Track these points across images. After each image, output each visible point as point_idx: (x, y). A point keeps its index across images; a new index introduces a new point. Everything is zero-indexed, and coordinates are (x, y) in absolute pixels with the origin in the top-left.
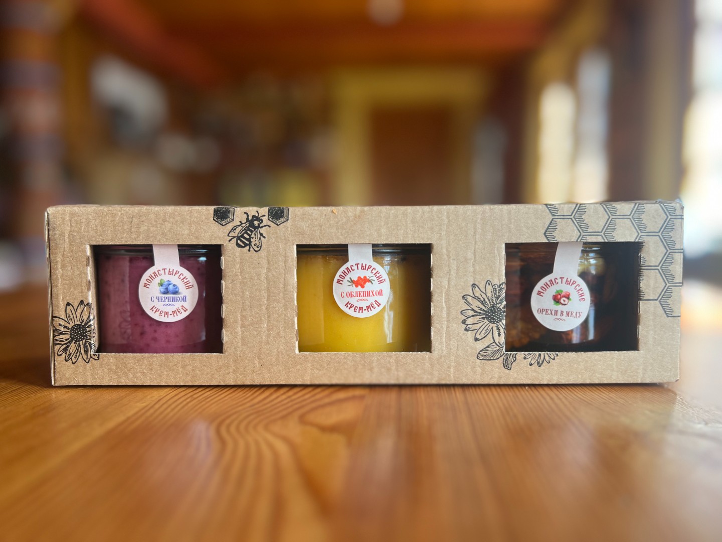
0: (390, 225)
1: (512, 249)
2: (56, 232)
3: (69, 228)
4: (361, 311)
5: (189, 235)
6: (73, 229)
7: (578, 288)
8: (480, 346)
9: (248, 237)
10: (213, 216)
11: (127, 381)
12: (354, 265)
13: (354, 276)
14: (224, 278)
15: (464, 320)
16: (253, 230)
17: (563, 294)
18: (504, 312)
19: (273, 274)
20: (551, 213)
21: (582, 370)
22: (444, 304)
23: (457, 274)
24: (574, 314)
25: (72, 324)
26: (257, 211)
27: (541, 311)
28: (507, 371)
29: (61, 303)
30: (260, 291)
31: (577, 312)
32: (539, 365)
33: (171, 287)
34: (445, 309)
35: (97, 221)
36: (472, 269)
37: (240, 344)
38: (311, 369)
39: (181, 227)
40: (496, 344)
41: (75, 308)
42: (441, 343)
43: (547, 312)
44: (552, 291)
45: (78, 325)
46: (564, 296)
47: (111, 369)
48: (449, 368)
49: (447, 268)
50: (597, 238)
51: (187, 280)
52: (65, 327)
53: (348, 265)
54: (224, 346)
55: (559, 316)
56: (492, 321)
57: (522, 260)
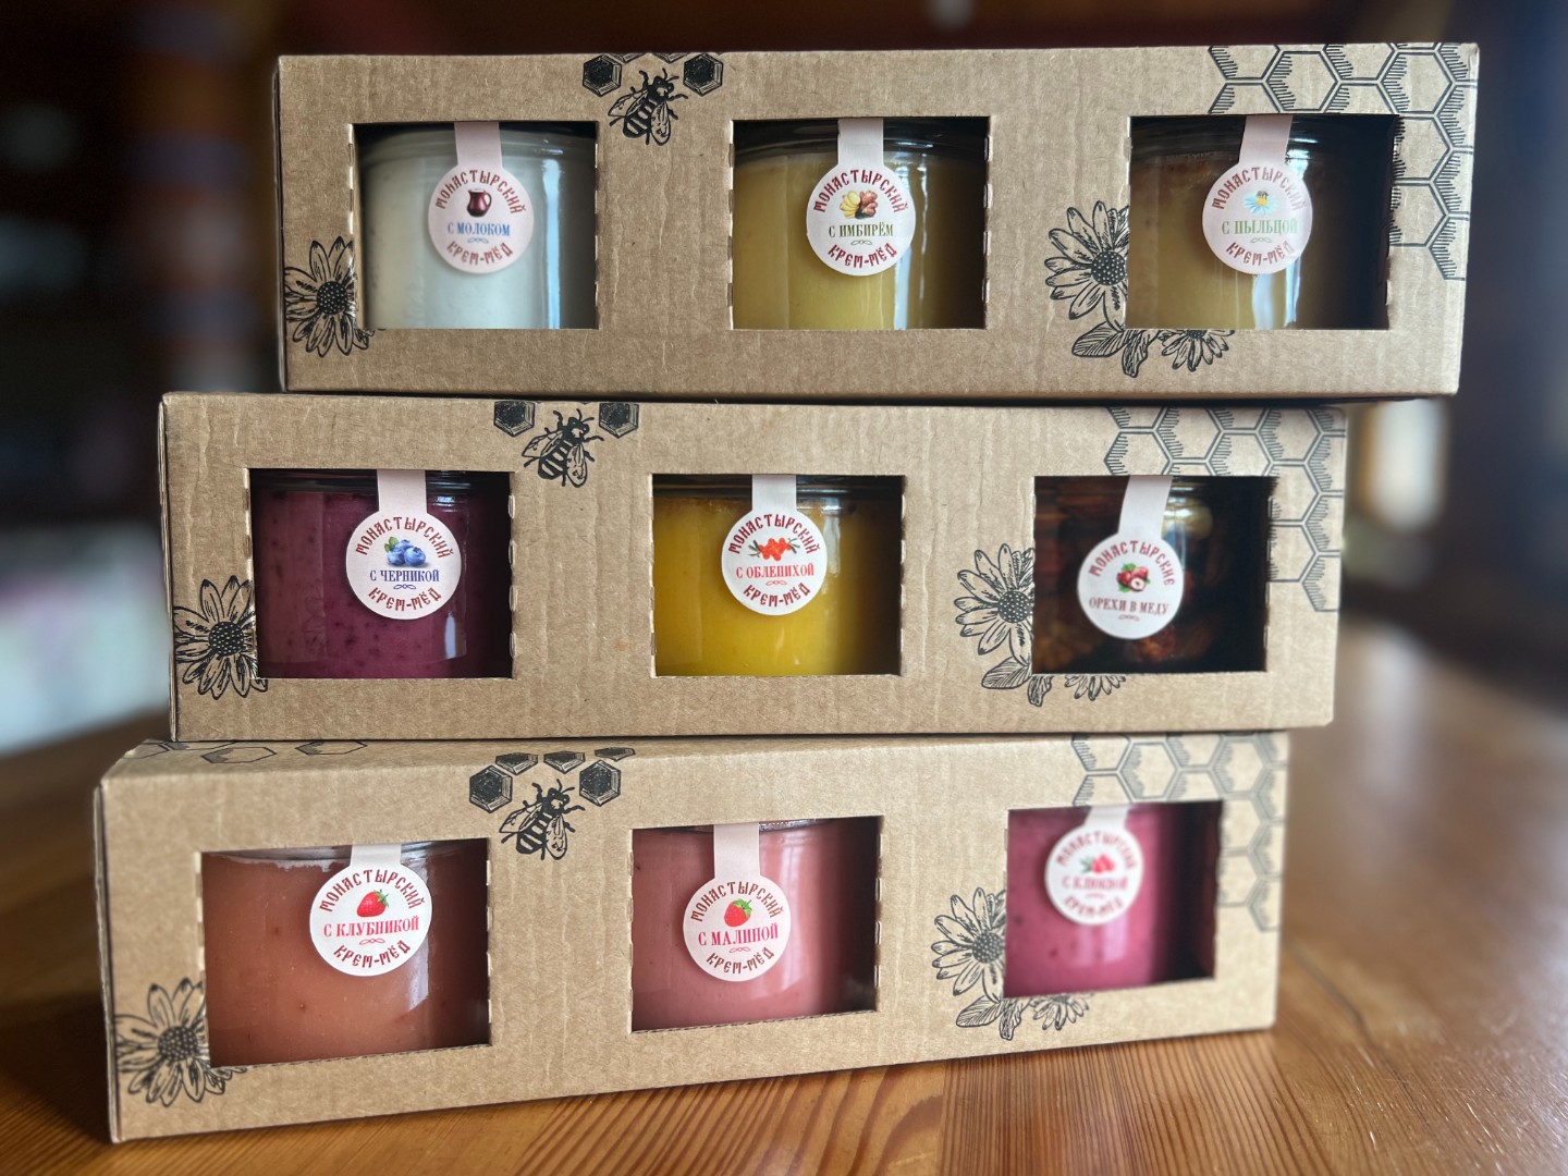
0: (827, 440)
1: (1048, 488)
2: (182, 443)
3: (207, 436)
4: (773, 603)
5: (447, 452)
6: (215, 436)
7: (1162, 561)
8: (987, 663)
9: (560, 458)
10: (492, 416)
11: (323, 732)
12: (762, 517)
13: (762, 537)
14: (514, 536)
15: (960, 616)
16: (571, 445)
17: (1136, 571)
18: (1030, 601)
19: (608, 530)
20: (1118, 423)
21: (1166, 706)
22: (924, 588)
23: (949, 531)
24: (1155, 608)
25: (213, 622)
26: (578, 410)
27: (1097, 602)
28: (1035, 709)
29: (191, 580)
30: (584, 561)
31: (1159, 605)
32: (1092, 697)
33: (410, 553)
34: (927, 596)
35: (264, 421)
36: (975, 524)
37: (544, 661)
38: (679, 707)
39: (430, 438)
40: (1016, 659)
41: (220, 591)
42: (919, 658)
43: (1106, 604)
44: (1116, 566)
45: (226, 624)
46: (1138, 576)
47: (290, 708)
48: (932, 703)
49: (930, 521)
50: (1197, 469)
51: (441, 540)
52: (199, 628)
53: (750, 517)
54: (514, 663)
55: (1127, 612)
56: (1011, 618)
57: (1062, 510)
